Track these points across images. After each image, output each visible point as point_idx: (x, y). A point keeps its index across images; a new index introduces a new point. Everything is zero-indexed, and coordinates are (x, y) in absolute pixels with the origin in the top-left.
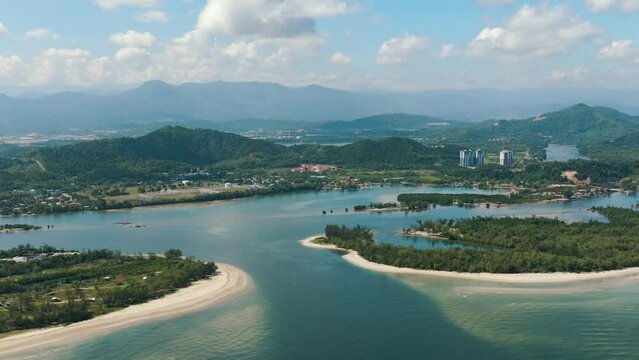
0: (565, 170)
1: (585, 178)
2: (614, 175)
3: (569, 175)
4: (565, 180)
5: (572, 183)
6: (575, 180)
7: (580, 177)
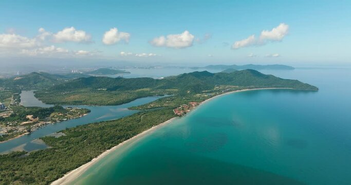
0: (28, 115)
1: (36, 117)
2: (47, 114)
3: (29, 117)
4: (28, 119)
5: (31, 121)
6: (32, 119)
7: (35, 117)
